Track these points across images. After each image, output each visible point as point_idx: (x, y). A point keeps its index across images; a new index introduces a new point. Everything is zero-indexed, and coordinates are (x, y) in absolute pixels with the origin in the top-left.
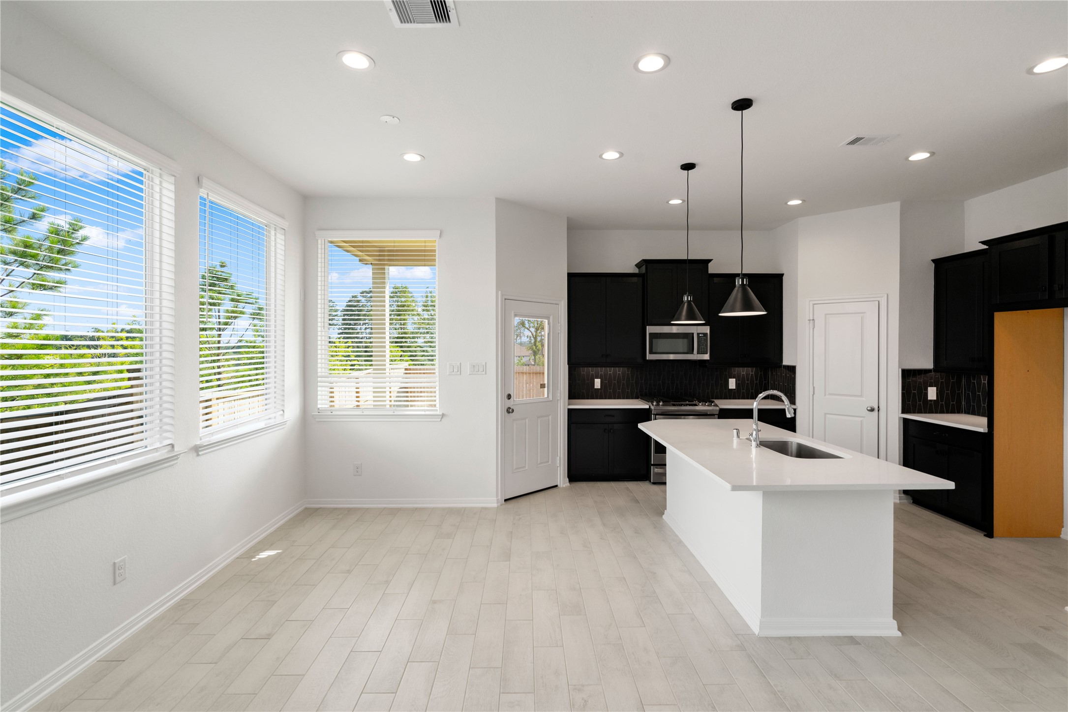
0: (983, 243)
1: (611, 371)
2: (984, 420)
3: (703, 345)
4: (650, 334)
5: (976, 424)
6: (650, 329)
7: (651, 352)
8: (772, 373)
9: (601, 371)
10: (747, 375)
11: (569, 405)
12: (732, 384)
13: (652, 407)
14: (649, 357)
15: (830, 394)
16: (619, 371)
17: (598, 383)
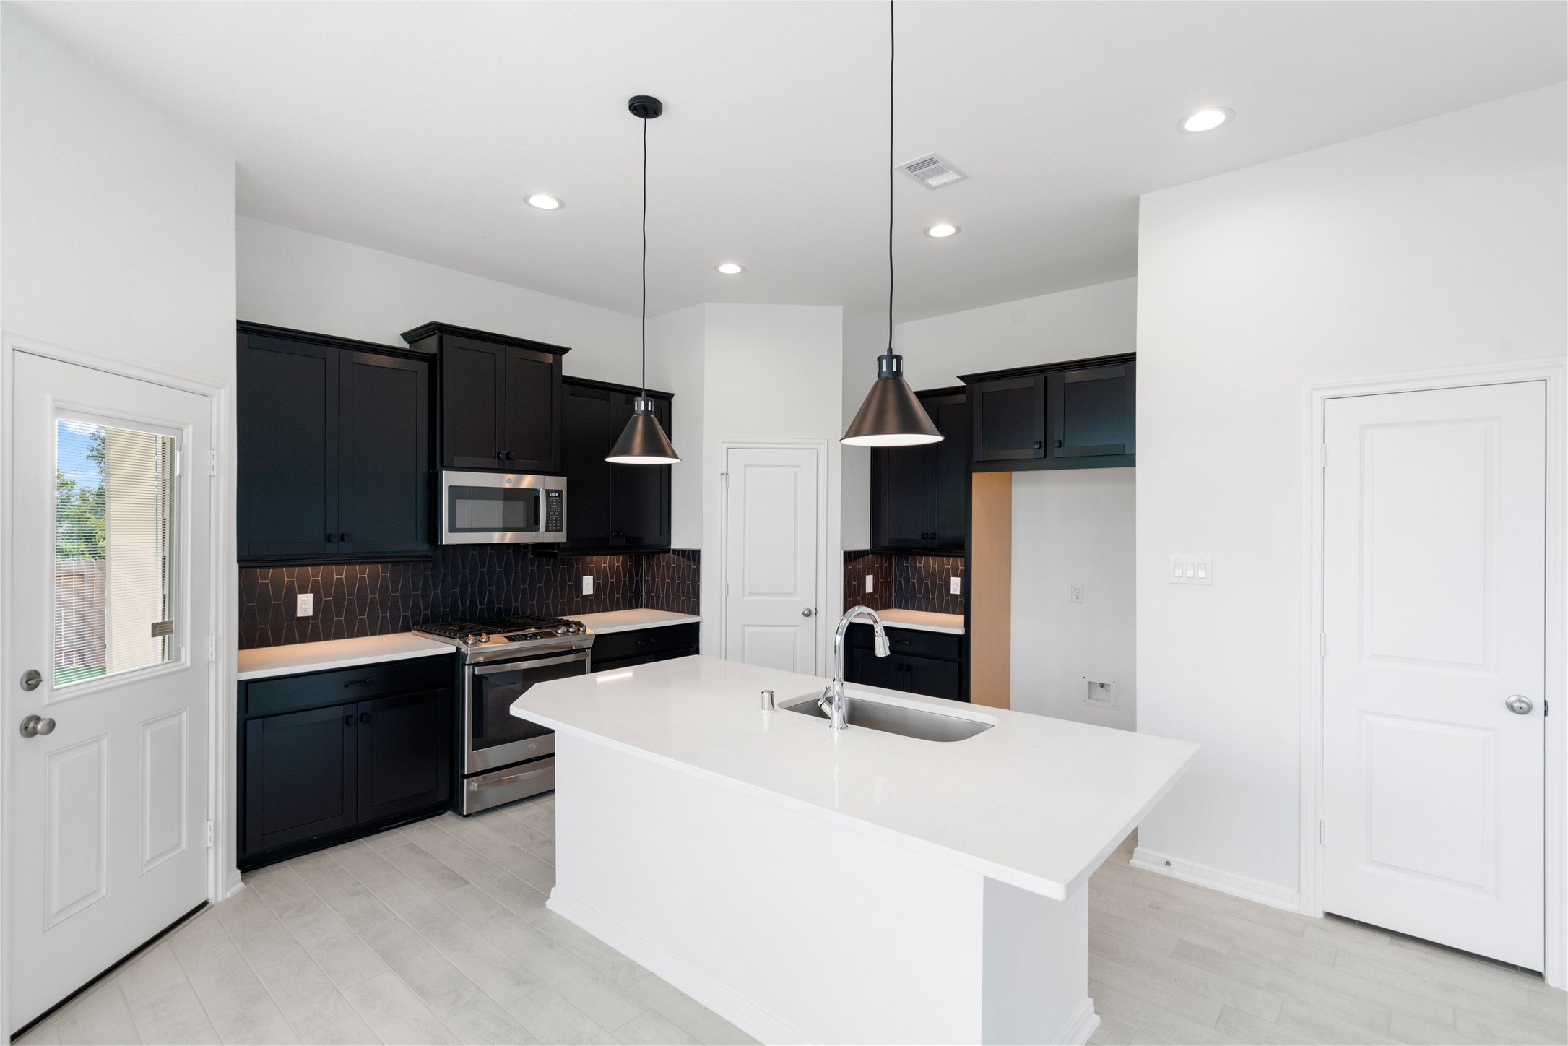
0: (961, 378)
1: (340, 573)
2: (961, 618)
3: (554, 514)
4: (451, 488)
5: (950, 624)
6: (450, 478)
7: (453, 529)
8: (648, 563)
9: (314, 574)
10: (611, 567)
11: (240, 670)
12: (588, 585)
13: (464, 649)
14: (448, 538)
15: (751, 594)
16: (362, 572)
17: (305, 604)
